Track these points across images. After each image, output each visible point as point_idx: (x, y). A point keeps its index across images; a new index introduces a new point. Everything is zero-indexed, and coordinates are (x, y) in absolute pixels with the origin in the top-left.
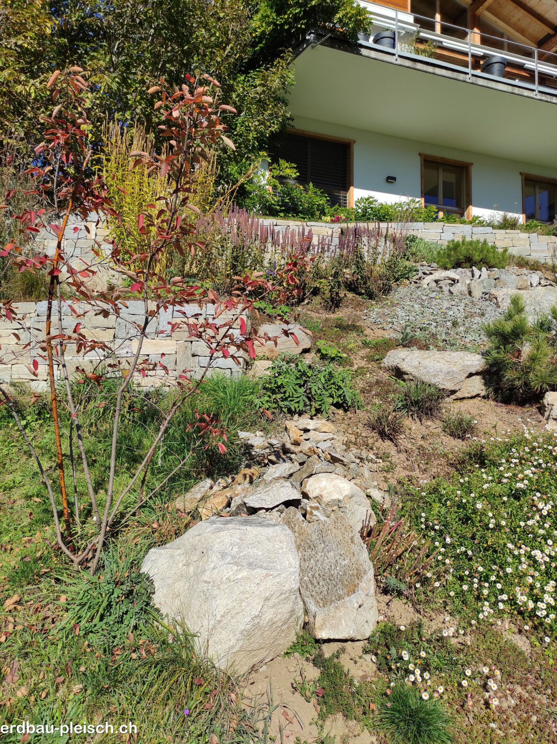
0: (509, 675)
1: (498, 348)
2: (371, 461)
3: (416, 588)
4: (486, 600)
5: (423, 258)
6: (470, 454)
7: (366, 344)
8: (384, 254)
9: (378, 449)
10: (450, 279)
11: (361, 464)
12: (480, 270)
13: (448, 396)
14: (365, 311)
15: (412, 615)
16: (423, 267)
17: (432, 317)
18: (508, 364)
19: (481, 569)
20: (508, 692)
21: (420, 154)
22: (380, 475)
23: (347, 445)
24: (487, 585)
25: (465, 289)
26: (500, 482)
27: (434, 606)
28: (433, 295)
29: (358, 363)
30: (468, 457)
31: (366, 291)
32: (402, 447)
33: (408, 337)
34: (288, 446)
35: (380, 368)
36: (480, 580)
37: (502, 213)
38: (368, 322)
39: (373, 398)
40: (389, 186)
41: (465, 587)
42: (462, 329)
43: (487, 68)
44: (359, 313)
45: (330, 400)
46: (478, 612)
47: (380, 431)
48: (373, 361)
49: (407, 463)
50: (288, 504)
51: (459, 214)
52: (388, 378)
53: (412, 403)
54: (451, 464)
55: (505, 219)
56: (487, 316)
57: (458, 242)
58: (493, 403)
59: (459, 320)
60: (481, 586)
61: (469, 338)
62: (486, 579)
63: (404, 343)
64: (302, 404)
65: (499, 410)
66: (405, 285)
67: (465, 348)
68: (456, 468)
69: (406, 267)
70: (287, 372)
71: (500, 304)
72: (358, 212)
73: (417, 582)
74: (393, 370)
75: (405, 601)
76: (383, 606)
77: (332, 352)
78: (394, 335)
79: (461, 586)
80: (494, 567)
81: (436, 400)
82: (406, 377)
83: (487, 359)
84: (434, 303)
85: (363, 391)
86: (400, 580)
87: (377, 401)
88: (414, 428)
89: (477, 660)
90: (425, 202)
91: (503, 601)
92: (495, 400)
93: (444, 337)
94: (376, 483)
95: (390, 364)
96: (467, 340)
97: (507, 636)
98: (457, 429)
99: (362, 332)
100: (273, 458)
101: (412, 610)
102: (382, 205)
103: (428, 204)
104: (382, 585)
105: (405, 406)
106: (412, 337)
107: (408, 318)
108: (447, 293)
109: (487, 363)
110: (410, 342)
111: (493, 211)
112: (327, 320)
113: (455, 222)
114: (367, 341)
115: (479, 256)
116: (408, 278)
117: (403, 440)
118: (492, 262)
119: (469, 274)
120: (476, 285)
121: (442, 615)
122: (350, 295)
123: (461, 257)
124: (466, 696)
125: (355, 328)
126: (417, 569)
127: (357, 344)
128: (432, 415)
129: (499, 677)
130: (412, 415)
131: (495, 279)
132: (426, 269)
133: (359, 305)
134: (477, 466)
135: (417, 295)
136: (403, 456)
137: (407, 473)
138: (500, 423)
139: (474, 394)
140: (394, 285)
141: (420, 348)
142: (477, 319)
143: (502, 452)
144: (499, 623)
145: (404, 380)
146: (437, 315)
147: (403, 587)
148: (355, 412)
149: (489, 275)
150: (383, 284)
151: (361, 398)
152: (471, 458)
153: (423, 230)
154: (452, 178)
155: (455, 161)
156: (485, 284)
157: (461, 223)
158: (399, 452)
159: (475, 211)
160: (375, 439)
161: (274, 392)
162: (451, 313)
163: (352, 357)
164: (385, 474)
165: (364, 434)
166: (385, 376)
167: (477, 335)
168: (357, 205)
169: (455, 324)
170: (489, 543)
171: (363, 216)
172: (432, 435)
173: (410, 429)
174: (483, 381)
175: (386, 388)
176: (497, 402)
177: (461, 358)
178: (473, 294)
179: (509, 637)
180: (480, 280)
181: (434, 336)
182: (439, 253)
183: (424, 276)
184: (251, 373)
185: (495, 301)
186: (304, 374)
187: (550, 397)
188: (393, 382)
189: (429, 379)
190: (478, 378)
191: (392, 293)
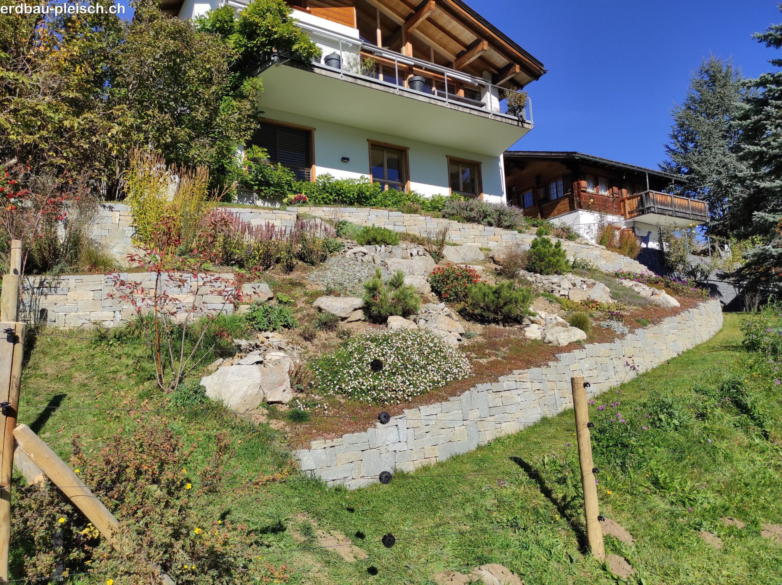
1: (369, 295)
2: (298, 349)
3: (307, 388)
5: (349, 237)
7: (306, 294)
9: (303, 344)
10: (363, 252)
11: (293, 350)
12: (381, 246)
13: (342, 320)
14: (308, 273)
16: (348, 243)
17: (347, 277)
18: (372, 303)
20: (332, 411)
21: (369, 140)
22: (301, 354)
23: (288, 343)
24: (332, 384)
25: (371, 259)
28: (351, 262)
29: (300, 304)
31: (310, 260)
33: (330, 289)
34: (259, 343)
35: (312, 307)
36: (330, 383)
38: (309, 281)
39: (304, 322)
40: (343, 165)
44: (304, 274)
45: (281, 323)
47: (305, 337)
48: (308, 303)
49: (316, 349)
50: (257, 363)
51: (401, 186)
53: (323, 324)
58: (367, 323)
62: (333, 382)
63: (327, 293)
64: (266, 326)
66: (336, 256)
69: (338, 243)
70: (258, 310)
71: (389, 268)
72: (319, 186)
73: (308, 386)
74: (317, 308)
77: (285, 299)
78: (322, 288)
81: (335, 322)
82: (323, 311)
83: (364, 301)
84: (351, 267)
85: (299, 319)
87: (306, 324)
88: (322, 335)
90: (373, 177)
93: (351, 289)
94: (299, 357)
95: (317, 305)
99: (305, 286)
100: (251, 349)
102: (338, 181)
103: (375, 180)
105: (319, 325)
106: (332, 289)
107: (333, 277)
108: (360, 261)
109: (364, 303)
110: (330, 292)
112: (284, 280)
114: (307, 292)
115: (380, 237)
116: (338, 251)
117: (316, 341)
118: (388, 242)
119: (374, 249)
120: (378, 256)
122: (300, 263)
123: (370, 238)
125: (300, 284)
126: (308, 381)
127: (301, 294)
128: (332, 329)
130: (322, 329)
131: (390, 252)
132: (349, 245)
133: (305, 269)
135: (342, 262)
136: (314, 347)
137: (314, 353)
139: (357, 319)
140: (328, 256)
141: (335, 296)
145: (322, 313)
146: (351, 275)
147: (302, 388)
148: (294, 329)
149: (385, 250)
150: (322, 255)
151: (298, 322)
155: (396, 146)
156: (383, 255)
158: (313, 345)
160: (302, 340)
161: (251, 321)
163: (297, 302)
164: (304, 354)
165: (297, 339)
167: (363, 289)
168: (317, 180)
170: (335, 370)
171: (323, 189)
172: (331, 338)
173: (320, 336)
174: (363, 312)
175: (312, 317)
176: (369, 322)
178: (375, 262)
180: (380, 253)
181: (345, 288)
182: (358, 234)
183: (348, 250)
184: (238, 312)
186: (267, 310)
187: (390, 319)
188: (316, 314)
189: (333, 312)
190: (361, 311)
191: (327, 261)
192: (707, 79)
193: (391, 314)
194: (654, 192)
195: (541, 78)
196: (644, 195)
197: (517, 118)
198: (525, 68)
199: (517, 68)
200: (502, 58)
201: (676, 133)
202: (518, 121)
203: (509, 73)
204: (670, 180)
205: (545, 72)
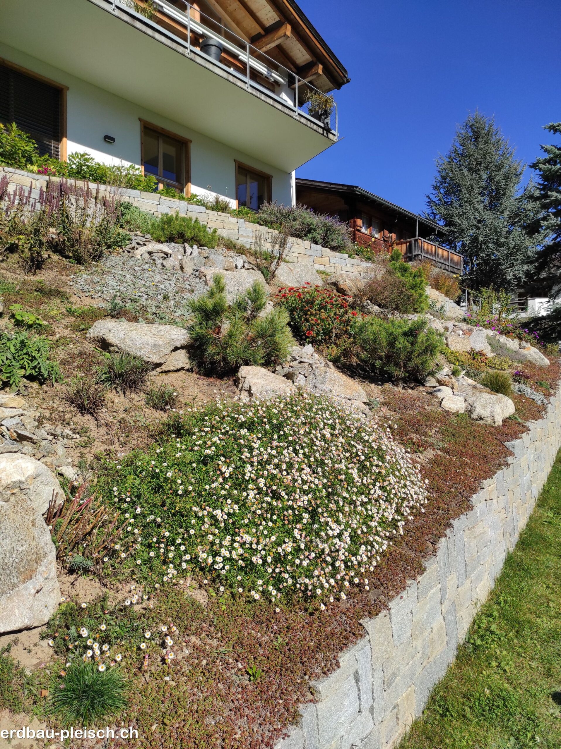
0: (186, 629)
1: (201, 323)
2: (67, 437)
3: (103, 562)
4: (172, 562)
5: (138, 228)
6: (168, 425)
7: (70, 312)
8: (94, 217)
9: (75, 424)
10: (163, 252)
11: (54, 441)
12: (192, 247)
13: (153, 369)
14: (72, 276)
15: (98, 590)
16: (137, 237)
17: (143, 289)
18: (209, 338)
19: (167, 534)
20: (184, 644)
21: (140, 119)
22: (76, 451)
23: (40, 421)
24: (173, 548)
25: (177, 264)
26: (192, 450)
27: (120, 577)
28: (146, 266)
29: (61, 332)
30: (167, 428)
31: (74, 255)
32: (102, 421)
33: (117, 308)
35: (86, 339)
36: (167, 545)
37: (214, 194)
38: (75, 288)
39: (74, 370)
40: (107, 145)
41: (152, 554)
42: (172, 303)
43: (205, 48)
44: (64, 277)
45: (22, 372)
46: (163, 575)
47: (79, 405)
48: (77, 330)
49: (107, 437)
51: (179, 189)
52: (92, 349)
53: (115, 375)
54: (151, 435)
55: (217, 201)
56: (196, 292)
57: (172, 216)
58: (196, 376)
59: (169, 295)
60: (167, 550)
61: (179, 313)
62: (173, 543)
63: (113, 314)
65: (201, 382)
66: (118, 253)
67: (174, 322)
68: (156, 439)
69: (119, 235)
71: (208, 282)
72: (72, 168)
73: (105, 556)
74: (98, 341)
75: (91, 577)
76: (67, 587)
77: (30, 319)
78: (102, 305)
79: (149, 553)
80: (181, 531)
81: (140, 373)
82: (112, 348)
83: (191, 334)
84: (146, 275)
85: (63, 363)
86: (88, 557)
87: (79, 373)
88: (117, 401)
89: (157, 621)
90: (145, 170)
91: (186, 561)
92: (198, 373)
93: (154, 310)
94: (70, 460)
95: (96, 335)
96: (177, 315)
97: (188, 592)
98: (159, 402)
99: (67, 298)
101: (98, 585)
102: (99, 165)
103: (148, 174)
104: (68, 565)
105: (108, 379)
106: (121, 308)
107: (118, 288)
108: (159, 266)
109: (191, 338)
110: (119, 313)
111: (206, 191)
112: (25, 283)
113: (173, 197)
114: (73, 309)
115: (191, 233)
116: (121, 246)
117: (104, 415)
118: (203, 241)
119: (181, 250)
120: (188, 262)
121: (129, 585)
122: (55, 257)
123: (174, 232)
124: (144, 657)
125: (57, 293)
126: (106, 543)
127: (60, 311)
128: (135, 387)
129: (177, 632)
130: (115, 388)
131: (205, 258)
132: (140, 240)
133: (65, 268)
134: (174, 436)
135: (130, 265)
136: (103, 430)
137: (105, 447)
138: (200, 395)
139: (179, 367)
140: (105, 252)
141: (129, 320)
142: (187, 295)
143: (198, 422)
144: (181, 582)
145: (110, 352)
146: (148, 287)
147: (89, 563)
148: (53, 385)
149: (199, 253)
150: (94, 249)
151: (61, 370)
152: (169, 429)
153: (140, 199)
154: (172, 151)
155: (175, 135)
156: (196, 261)
157: (180, 199)
158: (99, 426)
159: (193, 189)
160: (74, 413)
162: (162, 286)
163: (54, 326)
164: (82, 450)
165: (61, 409)
166: (89, 347)
167: (186, 310)
168: (70, 159)
169: (166, 298)
170: (177, 509)
171: (78, 173)
172: (135, 407)
173: (113, 402)
174: (187, 355)
175: (90, 360)
176: (200, 375)
177: (167, 332)
178: (185, 270)
179: (190, 593)
180: (191, 257)
181: (144, 308)
182: (153, 225)
183: (138, 246)
185: (204, 279)
187: (244, 371)
188: (98, 354)
189: (134, 351)
190: (183, 352)
191: (103, 260)
192: (471, 134)
193: (247, 363)
194: (423, 239)
195: (343, 87)
196: (413, 242)
197: (322, 125)
198: (327, 71)
199: (320, 69)
200: (305, 52)
201: (438, 184)
202: (323, 129)
203: (310, 73)
204: (434, 230)
205: (348, 82)
